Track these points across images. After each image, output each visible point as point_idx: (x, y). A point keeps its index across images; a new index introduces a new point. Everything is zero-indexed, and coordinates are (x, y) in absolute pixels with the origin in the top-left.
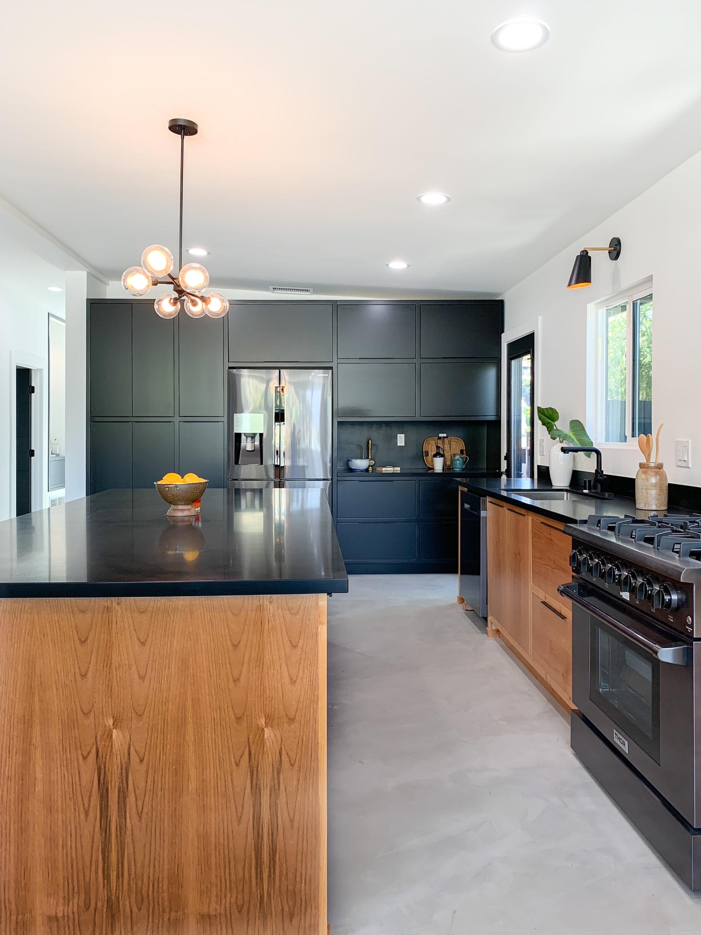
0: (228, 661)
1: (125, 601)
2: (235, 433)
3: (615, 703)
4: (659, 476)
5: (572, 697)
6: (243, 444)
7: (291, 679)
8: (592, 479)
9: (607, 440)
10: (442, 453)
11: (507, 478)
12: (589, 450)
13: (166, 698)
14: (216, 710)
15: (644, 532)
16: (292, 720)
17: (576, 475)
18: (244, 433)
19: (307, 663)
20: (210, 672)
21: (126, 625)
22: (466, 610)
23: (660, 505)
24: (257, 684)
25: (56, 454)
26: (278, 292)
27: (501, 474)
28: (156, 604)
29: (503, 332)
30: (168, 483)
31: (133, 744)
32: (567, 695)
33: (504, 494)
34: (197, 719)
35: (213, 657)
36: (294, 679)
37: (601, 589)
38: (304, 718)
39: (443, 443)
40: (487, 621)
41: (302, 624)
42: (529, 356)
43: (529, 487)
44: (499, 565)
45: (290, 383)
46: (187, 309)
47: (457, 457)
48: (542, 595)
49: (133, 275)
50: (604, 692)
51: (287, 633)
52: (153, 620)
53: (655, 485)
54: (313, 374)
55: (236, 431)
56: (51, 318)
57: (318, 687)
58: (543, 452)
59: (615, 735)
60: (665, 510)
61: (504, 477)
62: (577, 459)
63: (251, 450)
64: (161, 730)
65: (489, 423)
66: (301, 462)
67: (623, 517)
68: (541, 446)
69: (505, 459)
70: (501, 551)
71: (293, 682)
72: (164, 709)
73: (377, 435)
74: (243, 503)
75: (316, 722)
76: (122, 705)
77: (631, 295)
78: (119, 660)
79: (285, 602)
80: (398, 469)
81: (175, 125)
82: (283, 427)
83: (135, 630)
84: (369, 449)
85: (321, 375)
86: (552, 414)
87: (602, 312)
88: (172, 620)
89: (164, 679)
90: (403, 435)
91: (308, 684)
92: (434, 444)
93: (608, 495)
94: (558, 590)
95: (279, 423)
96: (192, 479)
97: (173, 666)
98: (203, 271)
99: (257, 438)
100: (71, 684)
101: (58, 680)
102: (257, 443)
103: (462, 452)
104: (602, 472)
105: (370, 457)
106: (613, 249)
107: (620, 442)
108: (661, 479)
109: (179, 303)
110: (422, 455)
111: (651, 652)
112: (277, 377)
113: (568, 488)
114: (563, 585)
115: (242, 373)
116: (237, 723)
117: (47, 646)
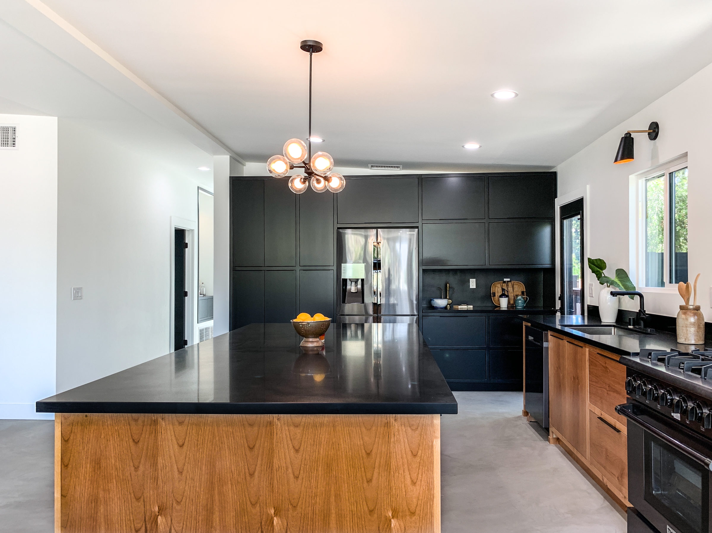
0: (362, 465)
1: (284, 417)
2: (342, 279)
3: (666, 503)
4: (697, 316)
5: (627, 497)
6: (348, 287)
7: (412, 481)
8: (635, 317)
9: (647, 285)
10: (507, 294)
11: (561, 315)
12: (632, 294)
13: (315, 494)
14: (354, 505)
15: (691, 364)
16: (413, 514)
17: (621, 315)
18: (350, 279)
19: (425, 469)
20: (348, 474)
21: (284, 436)
22: (530, 422)
23: (699, 340)
24: (385, 484)
25: (203, 295)
26: (375, 168)
27: (555, 312)
28: (307, 420)
29: (556, 197)
30: (301, 321)
31: (289, 529)
32: (623, 495)
33: (559, 327)
34: (339, 510)
35: (351, 463)
36: (415, 481)
37: (654, 409)
38: (423, 512)
39: (507, 286)
40: (548, 431)
41: (421, 438)
42: (579, 217)
43: (580, 322)
44: (560, 386)
45: (384, 238)
46: (313, 186)
47: (519, 297)
48: (598, 412)
49: (275, 162)
50: (657, 494)
51: (409, 444)
52: (304, 432)
53: (694, 324)
54: (401, 232)
55: (343, 277)
56: (200, 191)
57: (434, 488)
58: (592, 294)
59: (668, 530)
60: (703, 344)
61: (558, 314)
62: (622, 300)
63: (354, 292)
64: (311, 519)
65: (545, 270)
66: (392, 301)
67: (669, 350)
68: (591, 289)
69: (559, 300)
70: (561, 375)
71: (414, 483)
72: (313, 502)
73: (453, 280)
74: (349, 333)
75: (432, 515)
76: (281, 498)
77: (668, 168)
78: (279, 463)
79: (407, 421)
80: (471, 307)
81: (305, 45)
82: (380, 275)
83: (291, 440)
84: (447, 291)
85: (408, 233)
86: (600, 264)
87: (642, 182)
88: (319, 433)
89: (313, 479)
90: (474, 280)
91: (426, 485)
92: (500, 287)
93: (650, 330)
94: (616, 409)
95: (376, 271)
96: (320, 318)
97: (320, 469)
98: (329, 158)
99: (360, 282)
100: (242, 482)
101: (233, 478)
102: (359, 286)
103: (523, 293)
104: (645, 311)
105: (448, 297)
106: (652, 131)
107: (658, 287)
108: (698, 319)
109: (307, 182)
110: (489, 296)
111: (703, 464)
112: (375, 234)
113: (614, 324)
114: (619, 405)
115: (346, 232)
116: (370, 515)
117: (224, 452)
